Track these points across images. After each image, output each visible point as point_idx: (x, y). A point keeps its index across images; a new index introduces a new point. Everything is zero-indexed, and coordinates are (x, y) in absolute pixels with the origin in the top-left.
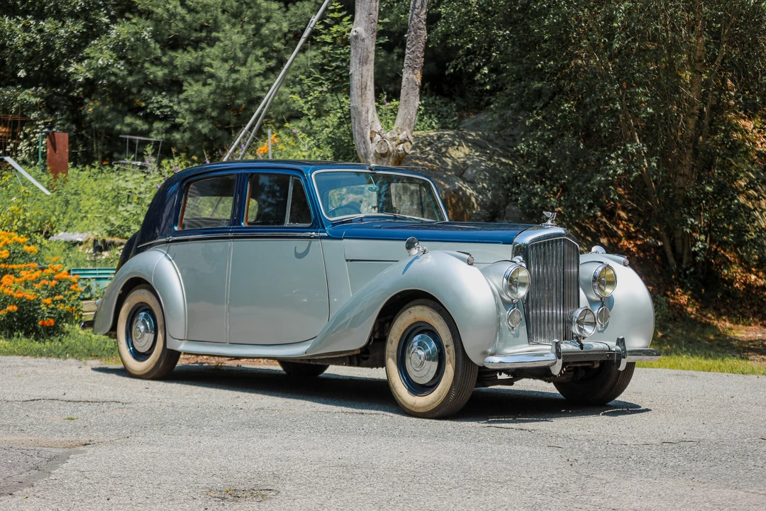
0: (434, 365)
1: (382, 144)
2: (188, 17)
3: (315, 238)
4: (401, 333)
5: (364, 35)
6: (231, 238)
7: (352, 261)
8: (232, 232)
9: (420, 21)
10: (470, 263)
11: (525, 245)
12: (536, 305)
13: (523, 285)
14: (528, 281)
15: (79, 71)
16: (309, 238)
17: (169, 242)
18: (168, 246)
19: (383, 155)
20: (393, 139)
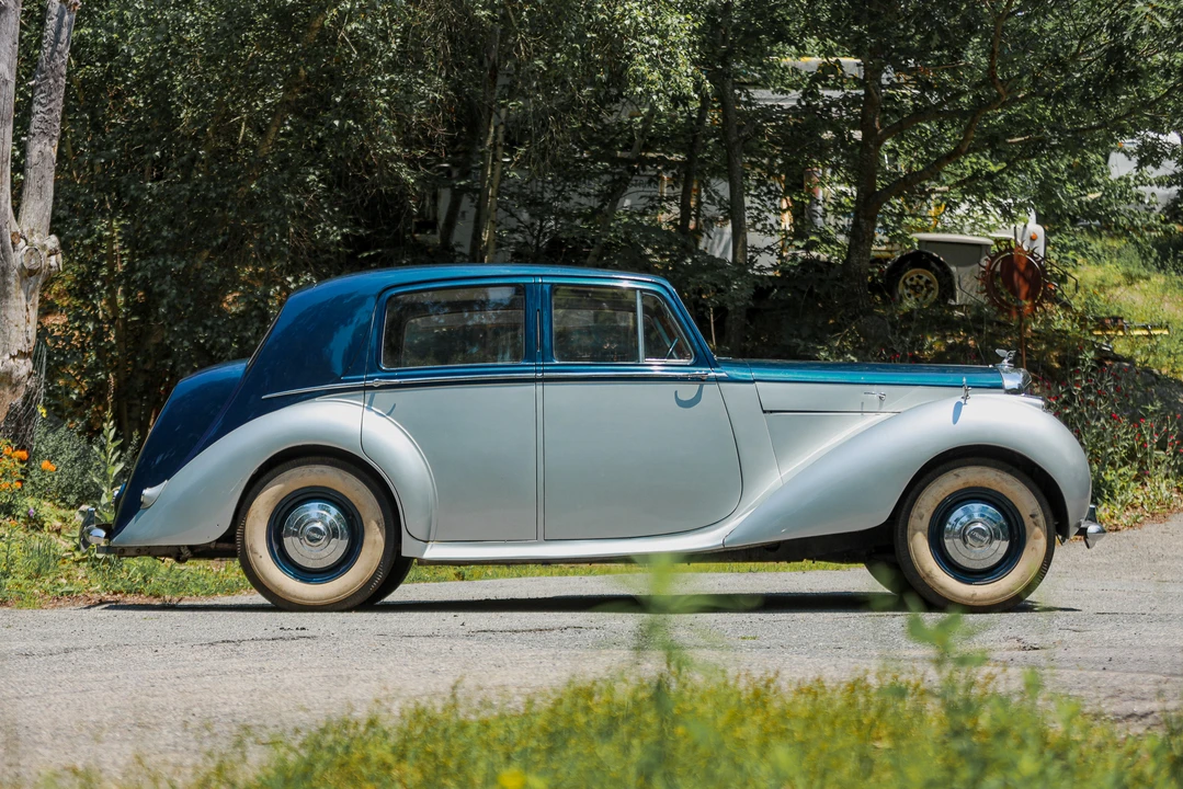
1: (31, 254)
3: (708, 380)
7: (771, 412)
16: (699, 380)
17: (371, 388)
18: (368, 394)
19: (32, 273)
20: (44, 247)
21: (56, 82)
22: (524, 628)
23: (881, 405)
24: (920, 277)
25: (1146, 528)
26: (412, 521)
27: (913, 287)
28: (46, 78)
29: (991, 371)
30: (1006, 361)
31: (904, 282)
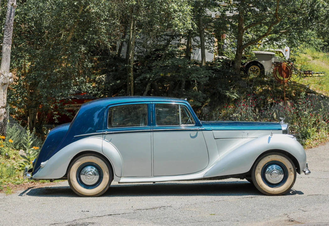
0: (282, 176)
1: (5, 79)
3: (200, 130)
7: (217, 139)
16: (196, 130)
17: (105, 134)
18: (104, 136)
19: (5, 84)
20: (8, 77)
21: (10, 28)
22: (150, 208)
23: (248, 136)
24: (255, 68)
25: (319, 147)
26: (117, 171)
27: (253, 71)
28: (7, 27)
29: (278, 124)
30: (282, 121)
31: (250, 70)
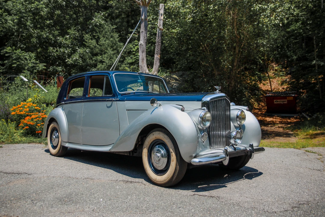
0: (165, 160)
2: (99, 47)
3: (114, 101)
4: (149, 144)
5: (143, 44)
6: (83, 102)
7: (129, 110)
8: (83, 99)
9: (159, 40)
10: (183, 110)
11: (207, 101)
12: (213, 129)
13: (208, 120)
14: (210, 118)
15: (69, 61)
16: (111, 101)
18: (63, 106)
30: (218, 90)
